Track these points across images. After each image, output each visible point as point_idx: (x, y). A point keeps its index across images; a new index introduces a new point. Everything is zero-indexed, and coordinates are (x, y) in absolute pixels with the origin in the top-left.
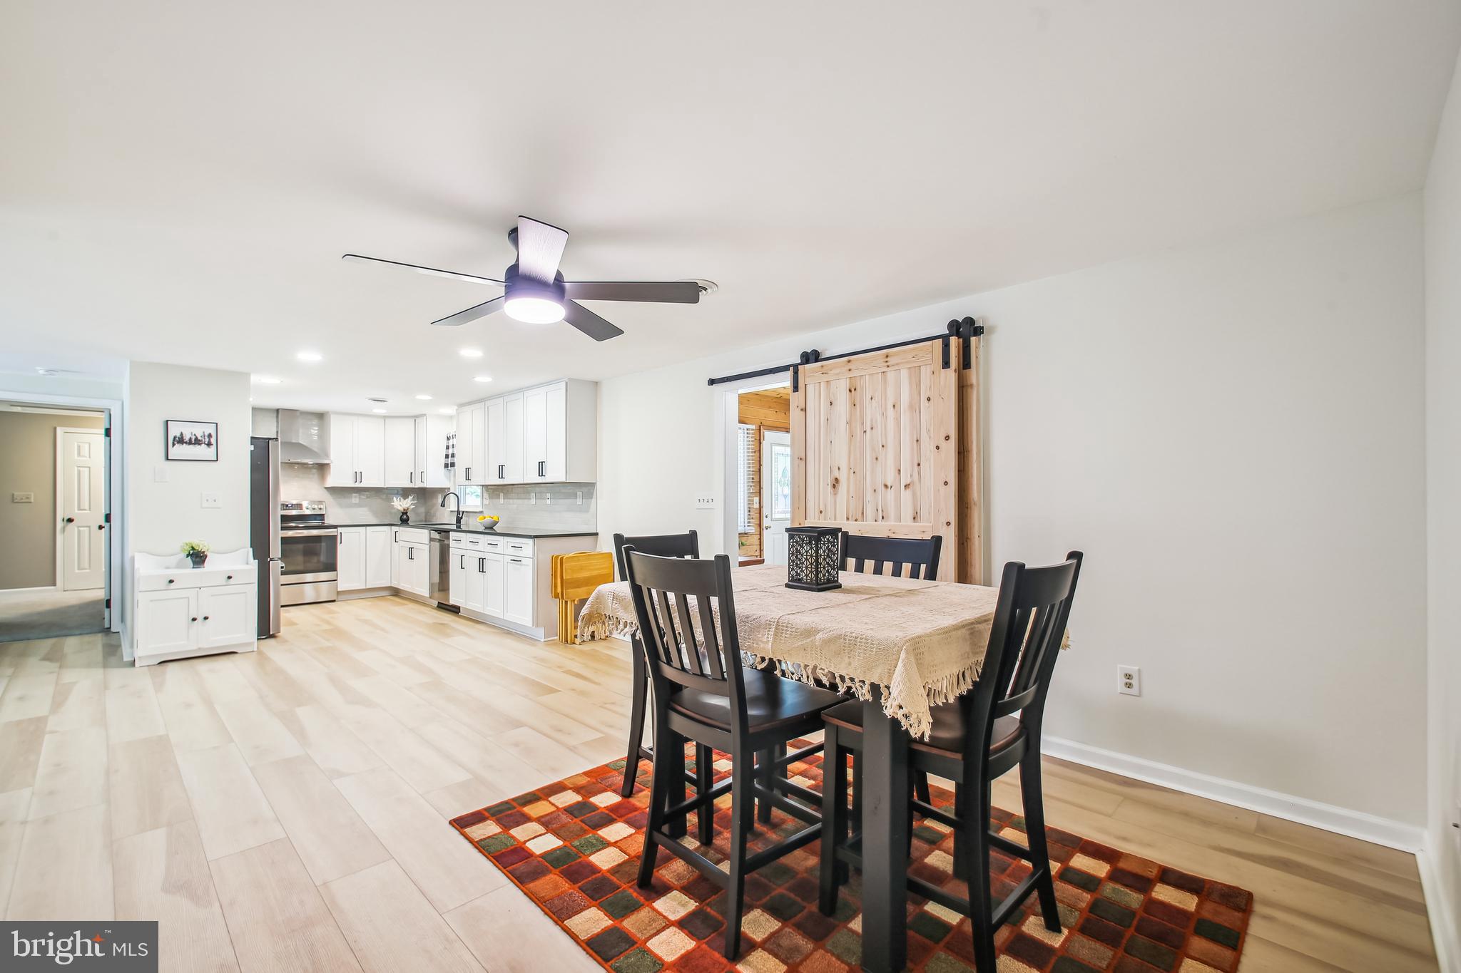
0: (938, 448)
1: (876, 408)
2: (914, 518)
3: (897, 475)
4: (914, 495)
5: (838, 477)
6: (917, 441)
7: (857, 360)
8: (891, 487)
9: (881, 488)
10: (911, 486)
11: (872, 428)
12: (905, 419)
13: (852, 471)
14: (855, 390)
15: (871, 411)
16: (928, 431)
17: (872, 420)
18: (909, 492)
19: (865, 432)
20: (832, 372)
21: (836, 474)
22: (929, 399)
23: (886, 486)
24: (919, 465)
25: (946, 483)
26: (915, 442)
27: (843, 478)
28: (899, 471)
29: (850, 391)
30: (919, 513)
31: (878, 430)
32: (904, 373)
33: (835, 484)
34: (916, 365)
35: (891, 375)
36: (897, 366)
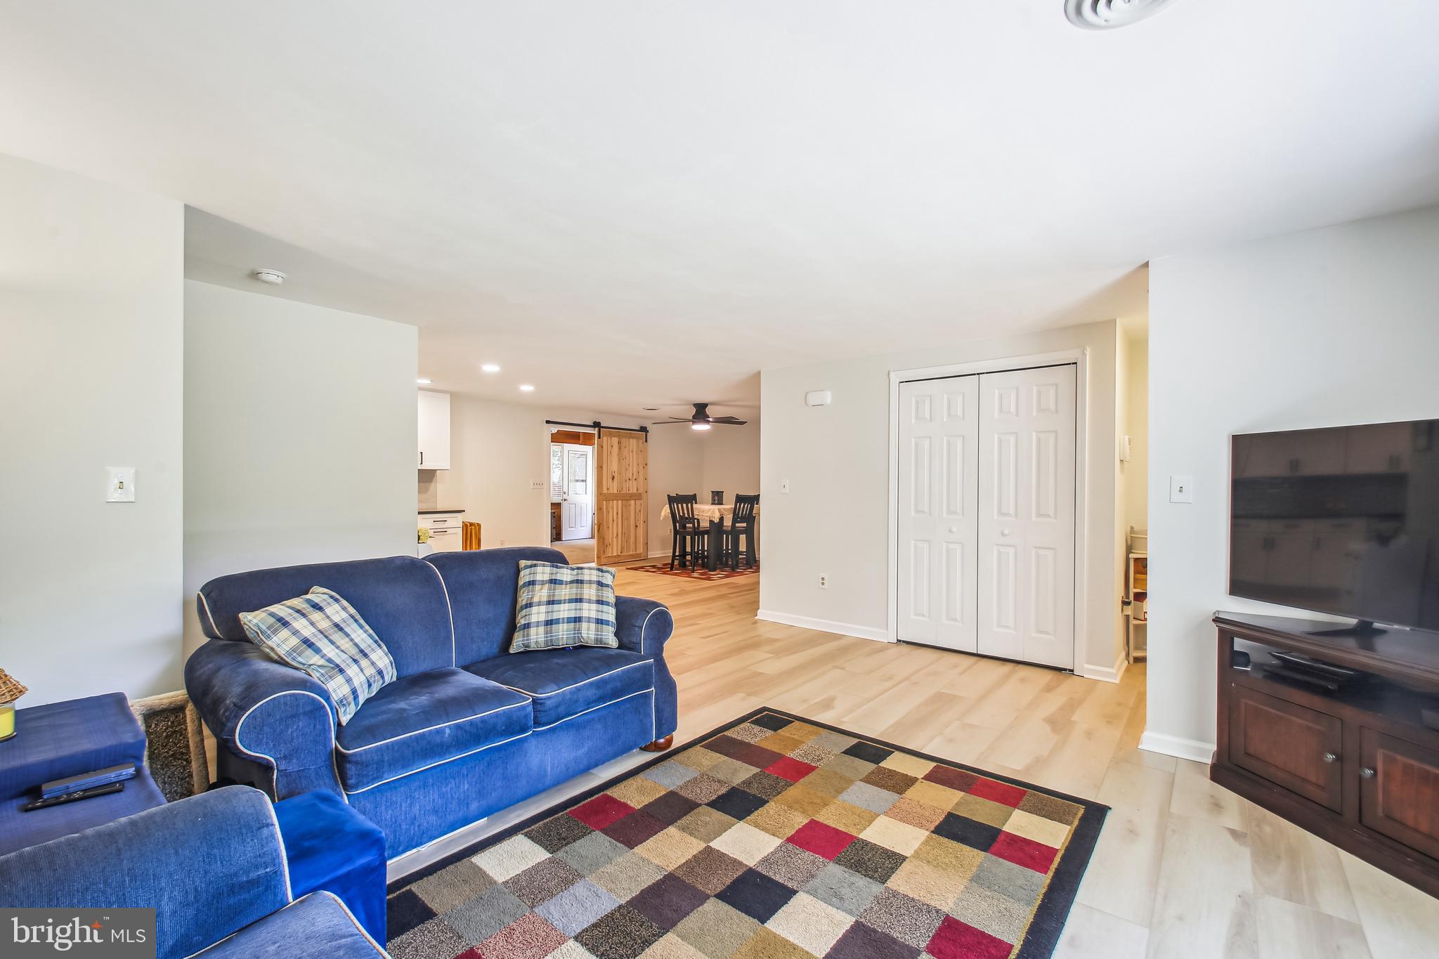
0: (643, 467)
5: (615, 475)
7: (622, 431)
9: (628, 480)
10: (636, 480)
11: (625, 458)
12: (636, 456)
13: (619, 473)
14: (621, 442)
15: (626, 451)
16: (641, 461)
17: (626, 455)
19: (623, 458)
21: (614, 473)
22: (641, 450)
24: (639, 473)
25: (646, 479)
26: (638, 465)
28: (633, 474)
29: (619, 443)
31: (627, 459)
32: (635, 440)
33: (613, 478)
34: (638, 438)
35: (631, 440)
36: (633, 438)
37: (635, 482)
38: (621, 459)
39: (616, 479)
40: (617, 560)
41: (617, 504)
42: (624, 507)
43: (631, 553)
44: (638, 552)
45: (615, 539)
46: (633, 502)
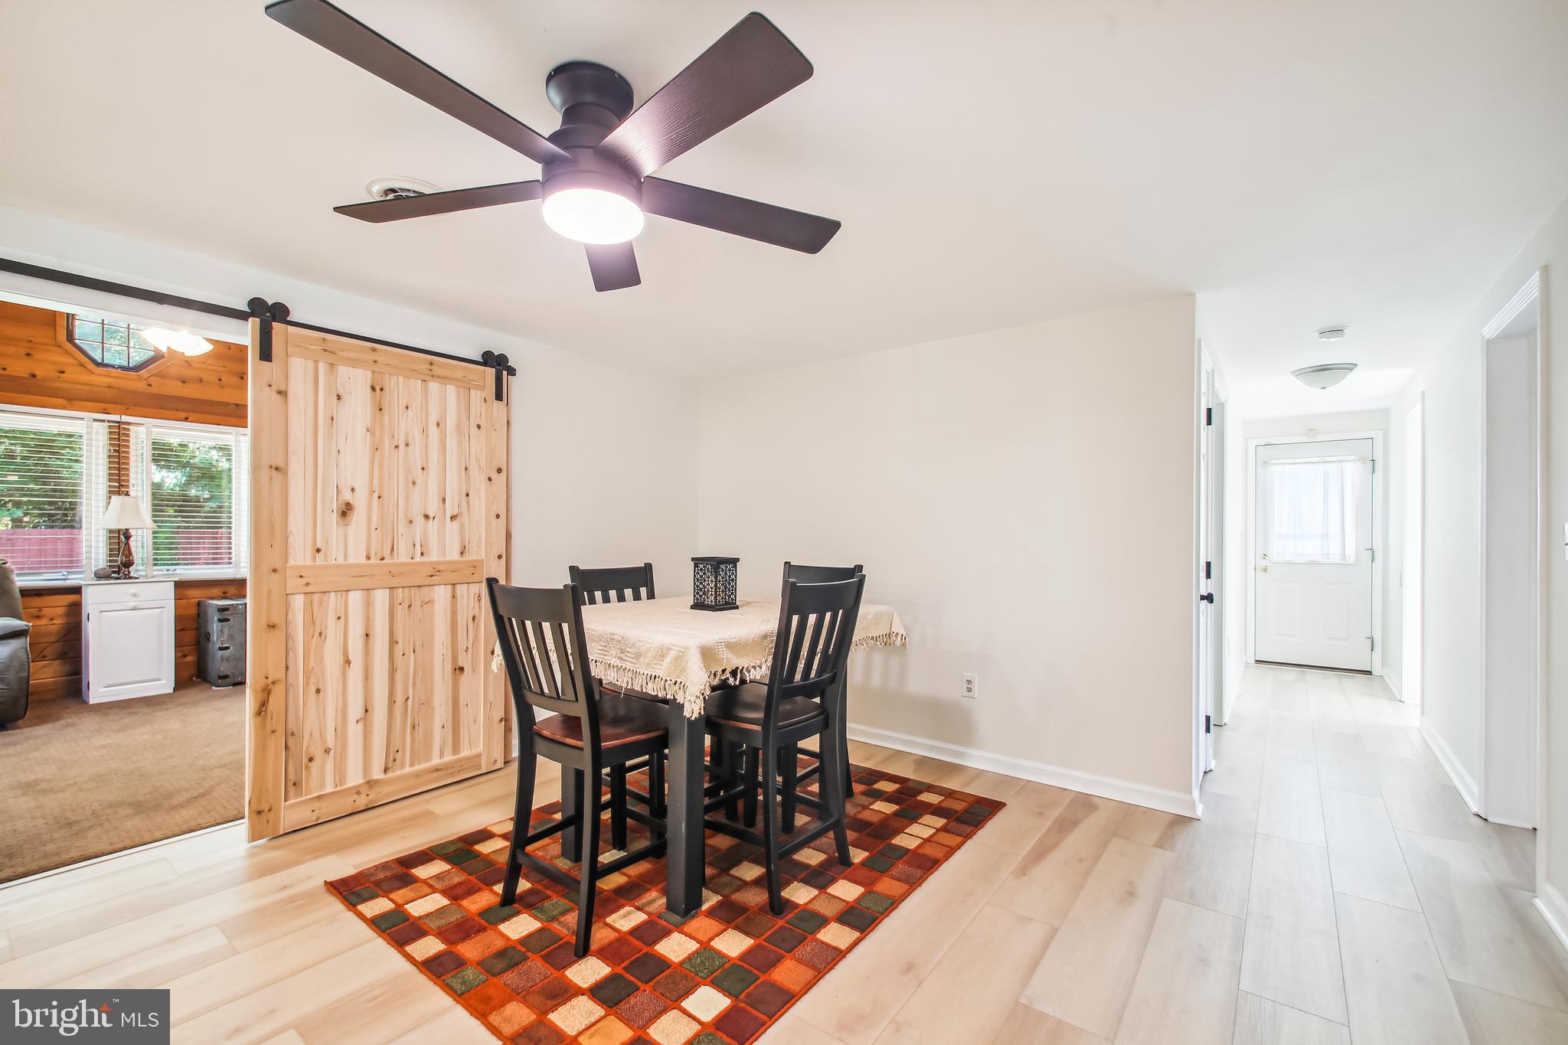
0: (490, 479)
1: (413, 419)
2: (462, 553)
3: (441, 504)
4: (462, 527)
5: (352, 502)
6: (466, 469)
7: (386, 352)
8: (434, 518)
9: (419, 520)
10: (458, 518)
11: (407, 445)
12: (451, 442)
13: (376, 495)
14: (382, 389)
15: (407, 425)
16: (478, 460)
17: (407, 435)
18: (455, 523)
19: (397, 447)
20: (343, 354)
21: (347, 496)
22: (479, 427)
23: (427, 517)
24: (467, 495)
25: (498, 516)
26: (464, 469)
27: (360, 502)
28: (444, 500)
29: (373, 389)
30: (467, 548)
31: (416, 448)
32: (451, 390)
33: (346, 511)
34: (465, 385)
35: (434, 386)
36: (443, 379)
37: (452, 528)
38: (387, 446)
39: (359, 516)
40: (362, 802)
41: (368, 605)
42: (400, 611)
43: (436, 761)
44: (465, 752)
45: (355, 732)
46: (442, 593)
